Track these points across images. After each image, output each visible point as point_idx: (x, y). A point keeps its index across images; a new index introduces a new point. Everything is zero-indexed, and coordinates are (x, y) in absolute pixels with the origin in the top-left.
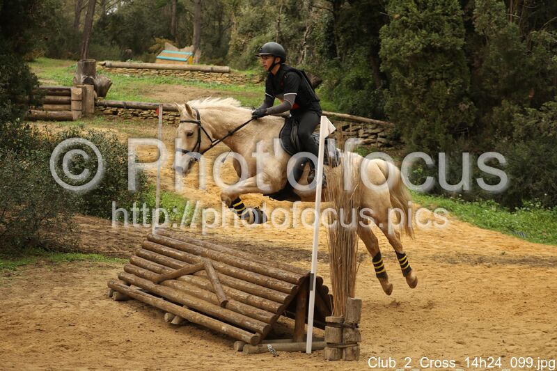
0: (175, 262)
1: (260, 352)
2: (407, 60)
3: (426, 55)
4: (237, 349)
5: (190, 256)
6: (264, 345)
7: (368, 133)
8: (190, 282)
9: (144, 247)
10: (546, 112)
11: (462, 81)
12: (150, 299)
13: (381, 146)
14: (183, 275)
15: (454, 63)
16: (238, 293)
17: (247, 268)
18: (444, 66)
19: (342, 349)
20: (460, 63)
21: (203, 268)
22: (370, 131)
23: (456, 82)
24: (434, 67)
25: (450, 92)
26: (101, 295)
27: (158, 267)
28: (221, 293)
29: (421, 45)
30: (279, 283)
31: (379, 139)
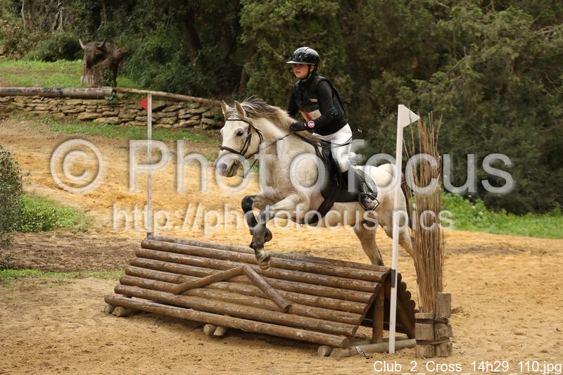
0: (195, 269)
1: (350, 355)
2: (277, 29)
3: (297, 22)
4: (324, 354)
5: (217, 262)
6: (353, 348)
7: (189, 113)
8: (227, 290)
9: (139, 256)
10: (437, 84)
11: (337, 52)
12: (178, 311)
13: (206, 129)
14: (214, 282)
15: (328, 31)
16: (301, 296)
17: (304, 270)
18: (318, 35)
19: (435, 346)
20: (334, 31)
21: (242, 272)
22: (193, 111)
23: (331, 52)
24: (306, 36)
25: (325, 64)
26: (98, 312)
27: (173, 276)
28: (280, 298)
29: (294, 12)
30: (355, 282)
31: (203, 120)
